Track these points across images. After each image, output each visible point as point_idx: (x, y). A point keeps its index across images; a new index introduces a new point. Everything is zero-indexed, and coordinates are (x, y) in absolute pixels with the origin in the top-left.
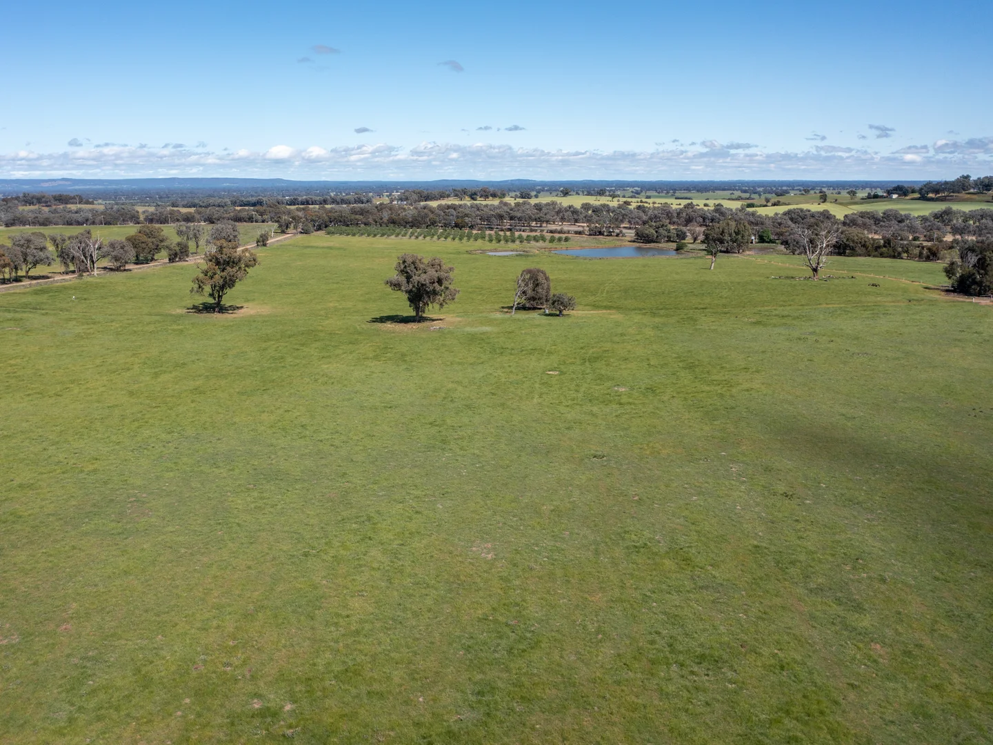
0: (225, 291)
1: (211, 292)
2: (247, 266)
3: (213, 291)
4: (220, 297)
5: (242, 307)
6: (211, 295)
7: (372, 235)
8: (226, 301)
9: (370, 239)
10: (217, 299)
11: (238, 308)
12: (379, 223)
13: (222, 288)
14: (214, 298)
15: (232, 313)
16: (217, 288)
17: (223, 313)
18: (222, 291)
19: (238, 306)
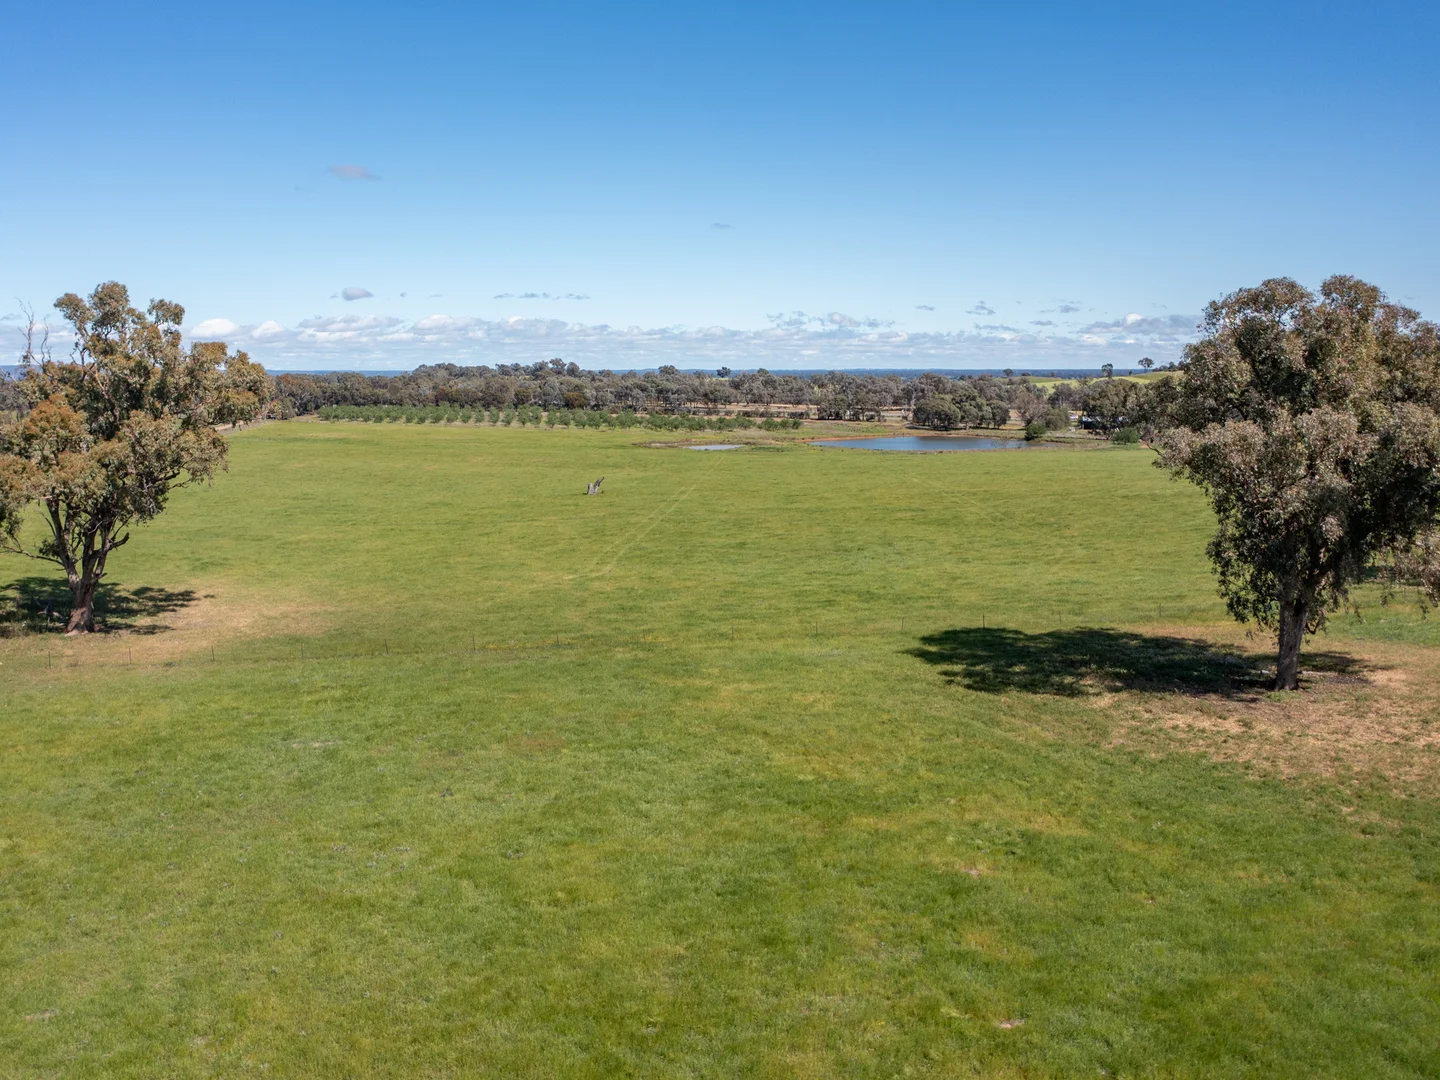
0: (119, 529)
1: (52, 539)
2: (223, 414)
3: (60, 532)
4: (93, 557)
5: (187, 597)
6: (56, 550)
7: (416, 420)
8: (121, 573)
9: (413, 427)
10: (79, 566)
11: (169, 597)
12: (419, 401)
13: (105, 513)
14: (69, 565)
15: (151, 630)
16: (84, 518)
17: (108, 629)
18: (107, 528)
19: (169, 589)
